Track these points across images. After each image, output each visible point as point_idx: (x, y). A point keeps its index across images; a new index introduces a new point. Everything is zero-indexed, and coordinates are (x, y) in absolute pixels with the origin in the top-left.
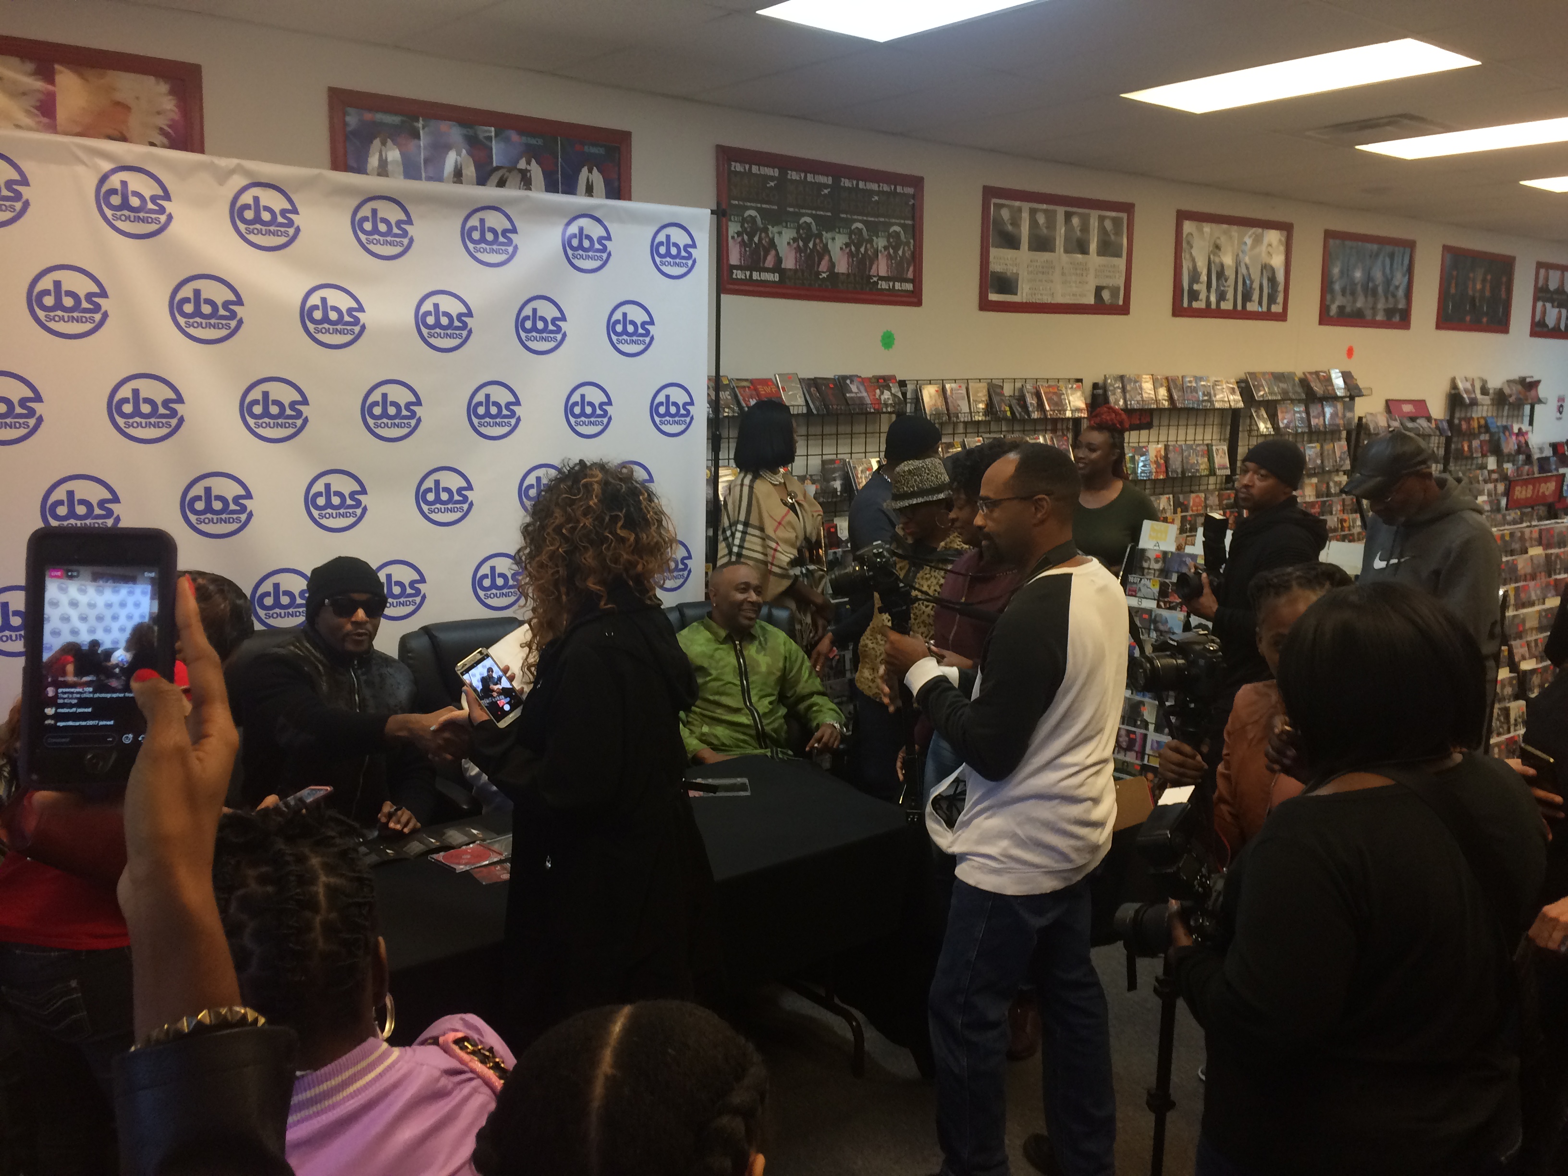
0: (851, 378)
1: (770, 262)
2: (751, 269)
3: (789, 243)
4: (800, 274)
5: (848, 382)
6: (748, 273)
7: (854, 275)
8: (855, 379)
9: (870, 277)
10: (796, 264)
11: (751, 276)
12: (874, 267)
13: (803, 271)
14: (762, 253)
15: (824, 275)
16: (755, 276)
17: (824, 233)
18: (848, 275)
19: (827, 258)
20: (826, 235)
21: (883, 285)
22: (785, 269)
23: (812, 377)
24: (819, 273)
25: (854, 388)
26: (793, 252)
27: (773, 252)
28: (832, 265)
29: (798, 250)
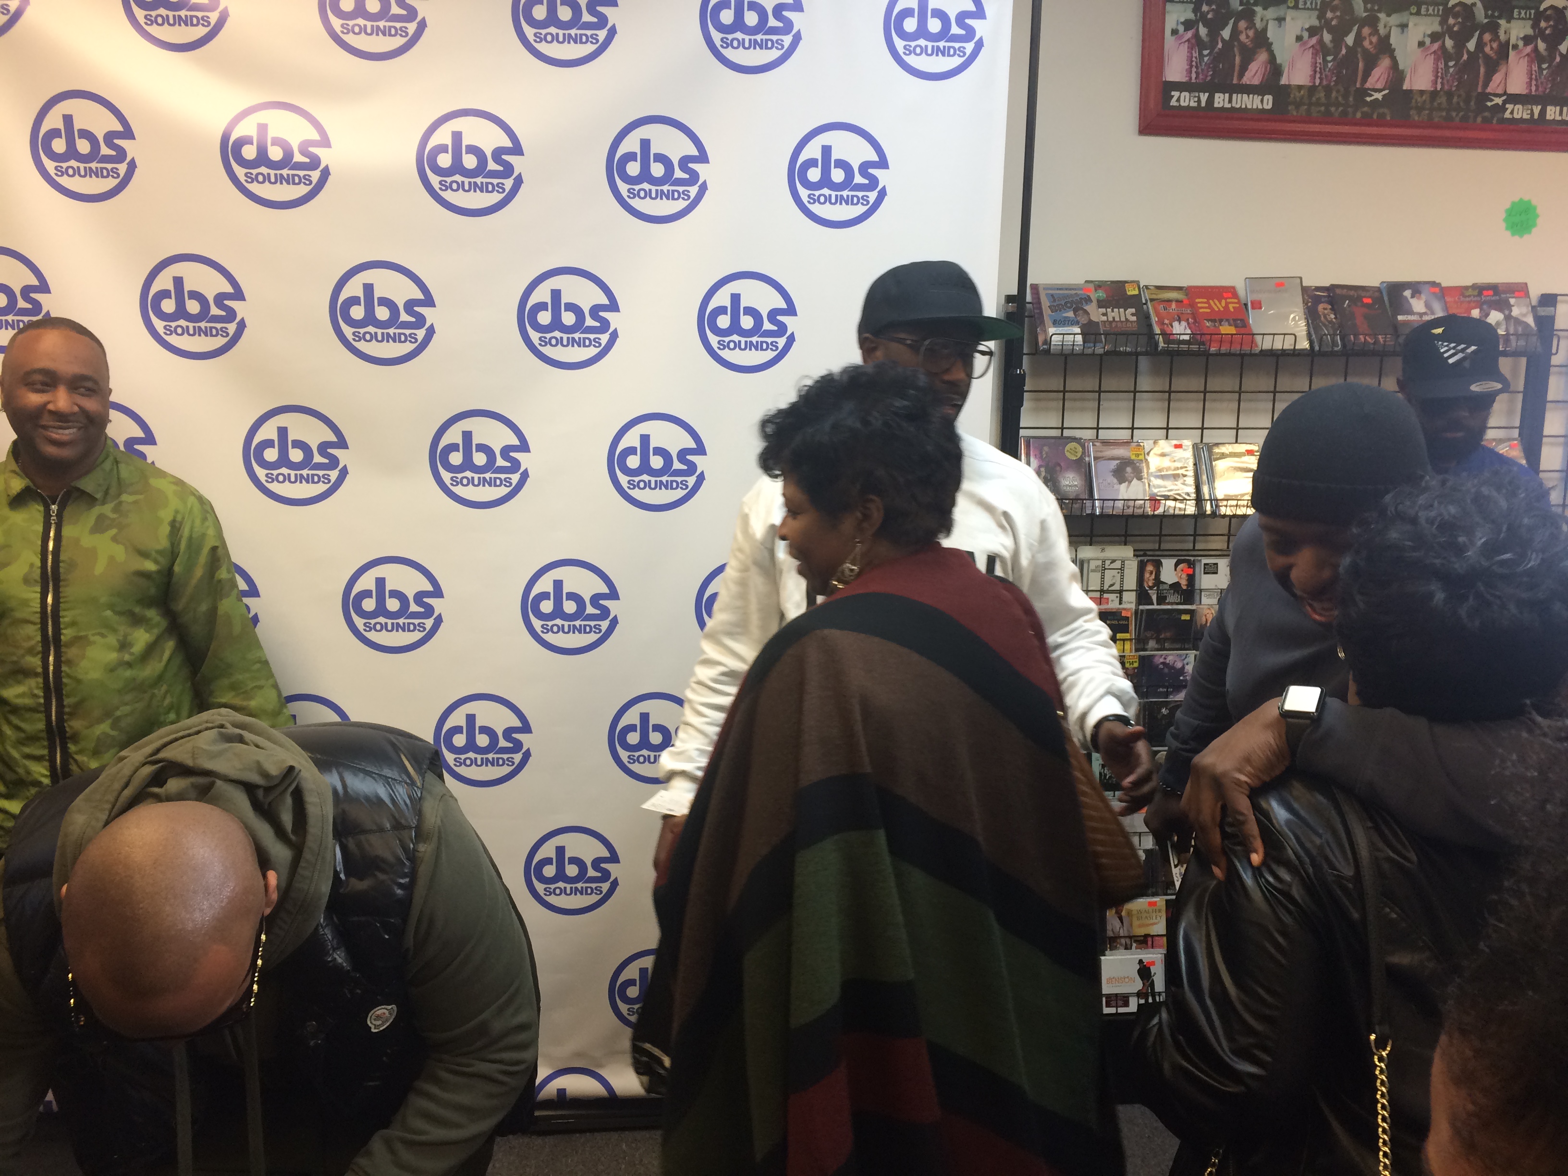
0: (1416, 288)
1: (1254, 74)
2: (1212, 88)
3: (1299, 38)
4: (1322, 94)
5: (1407, 293)
6: (1204, 97)
7: (1449, 95)
8: (1426, 290)
9: (1486, 97)
10: (1313, 77)
11: (1210, 100)
12: (1497, 78)
13: (1328, 90)
14: (1238, 60)
15: (1379, 96)
16: (1220, 100)
17: (1382, 16)
18: (1434, 94)
19: (1385, 62)
20: (1387, 21)
21: (1519, 112)
22: (1289, 86)
23: (1326, 283)
24: (1365, 92)
25: (1418, 305)
26: (1309, 54)
27: (1262, 57)
28: (1397, 75)
29: (1321, 49)
